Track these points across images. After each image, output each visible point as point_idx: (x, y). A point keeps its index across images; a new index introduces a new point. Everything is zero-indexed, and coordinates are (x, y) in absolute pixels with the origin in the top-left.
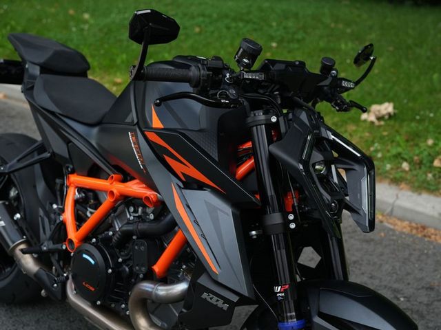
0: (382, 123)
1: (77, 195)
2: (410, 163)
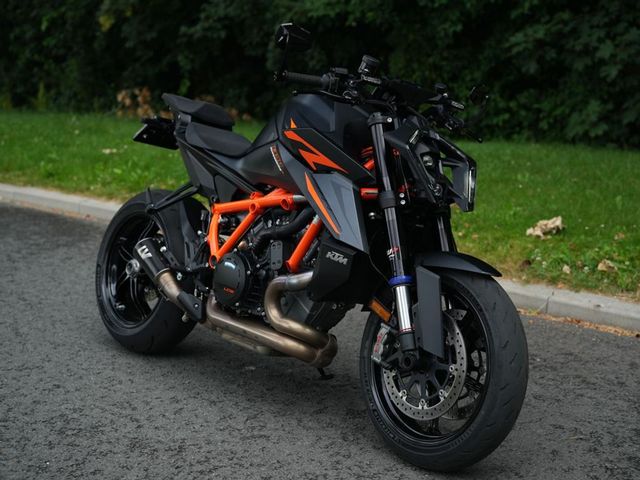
0: (549, 237)
1: (220, 220)
2: (571, 267)
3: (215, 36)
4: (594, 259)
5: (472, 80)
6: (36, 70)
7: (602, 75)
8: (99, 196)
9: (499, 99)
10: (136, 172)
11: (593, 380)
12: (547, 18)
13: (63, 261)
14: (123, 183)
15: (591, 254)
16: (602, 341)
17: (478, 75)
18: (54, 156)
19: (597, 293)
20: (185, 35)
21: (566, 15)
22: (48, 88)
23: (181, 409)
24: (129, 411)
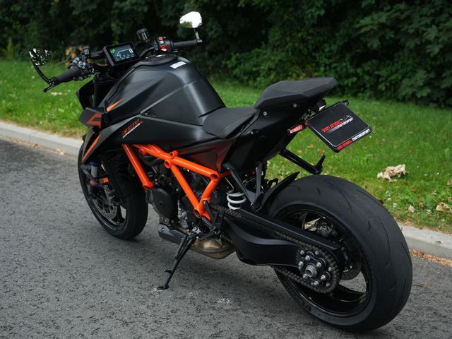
2: (415, 207)
3: (140, 10)
4: (432, 201)
5: (330, 51)
6: (6, 28)
7: (428, 51)
8: (46, 129)
9: (349, 66)
10: (76, 112)
11: (443, 313)
12: (389, 7)
13: (12, 183)
14: (64, 120)
15: (430, 197)
16: (445, 274)
17: (334, 48)
18: (14, 96)
19: (437, 231)
20: (117, 8)
21: (402, 6)
22: (15, 42)
23: (98, 329)
24: (52, 330)
